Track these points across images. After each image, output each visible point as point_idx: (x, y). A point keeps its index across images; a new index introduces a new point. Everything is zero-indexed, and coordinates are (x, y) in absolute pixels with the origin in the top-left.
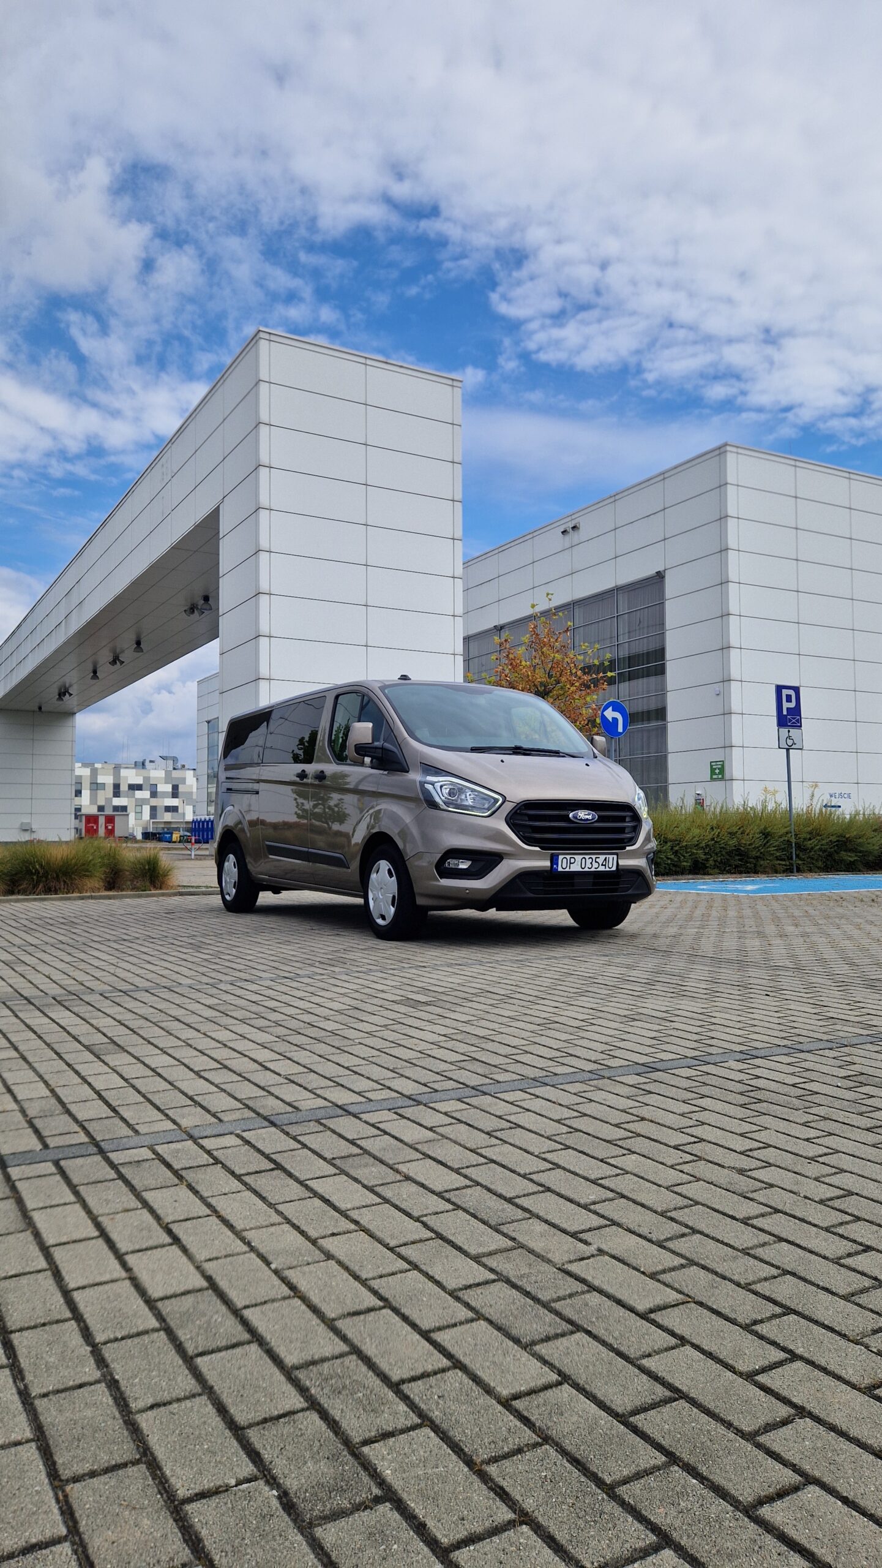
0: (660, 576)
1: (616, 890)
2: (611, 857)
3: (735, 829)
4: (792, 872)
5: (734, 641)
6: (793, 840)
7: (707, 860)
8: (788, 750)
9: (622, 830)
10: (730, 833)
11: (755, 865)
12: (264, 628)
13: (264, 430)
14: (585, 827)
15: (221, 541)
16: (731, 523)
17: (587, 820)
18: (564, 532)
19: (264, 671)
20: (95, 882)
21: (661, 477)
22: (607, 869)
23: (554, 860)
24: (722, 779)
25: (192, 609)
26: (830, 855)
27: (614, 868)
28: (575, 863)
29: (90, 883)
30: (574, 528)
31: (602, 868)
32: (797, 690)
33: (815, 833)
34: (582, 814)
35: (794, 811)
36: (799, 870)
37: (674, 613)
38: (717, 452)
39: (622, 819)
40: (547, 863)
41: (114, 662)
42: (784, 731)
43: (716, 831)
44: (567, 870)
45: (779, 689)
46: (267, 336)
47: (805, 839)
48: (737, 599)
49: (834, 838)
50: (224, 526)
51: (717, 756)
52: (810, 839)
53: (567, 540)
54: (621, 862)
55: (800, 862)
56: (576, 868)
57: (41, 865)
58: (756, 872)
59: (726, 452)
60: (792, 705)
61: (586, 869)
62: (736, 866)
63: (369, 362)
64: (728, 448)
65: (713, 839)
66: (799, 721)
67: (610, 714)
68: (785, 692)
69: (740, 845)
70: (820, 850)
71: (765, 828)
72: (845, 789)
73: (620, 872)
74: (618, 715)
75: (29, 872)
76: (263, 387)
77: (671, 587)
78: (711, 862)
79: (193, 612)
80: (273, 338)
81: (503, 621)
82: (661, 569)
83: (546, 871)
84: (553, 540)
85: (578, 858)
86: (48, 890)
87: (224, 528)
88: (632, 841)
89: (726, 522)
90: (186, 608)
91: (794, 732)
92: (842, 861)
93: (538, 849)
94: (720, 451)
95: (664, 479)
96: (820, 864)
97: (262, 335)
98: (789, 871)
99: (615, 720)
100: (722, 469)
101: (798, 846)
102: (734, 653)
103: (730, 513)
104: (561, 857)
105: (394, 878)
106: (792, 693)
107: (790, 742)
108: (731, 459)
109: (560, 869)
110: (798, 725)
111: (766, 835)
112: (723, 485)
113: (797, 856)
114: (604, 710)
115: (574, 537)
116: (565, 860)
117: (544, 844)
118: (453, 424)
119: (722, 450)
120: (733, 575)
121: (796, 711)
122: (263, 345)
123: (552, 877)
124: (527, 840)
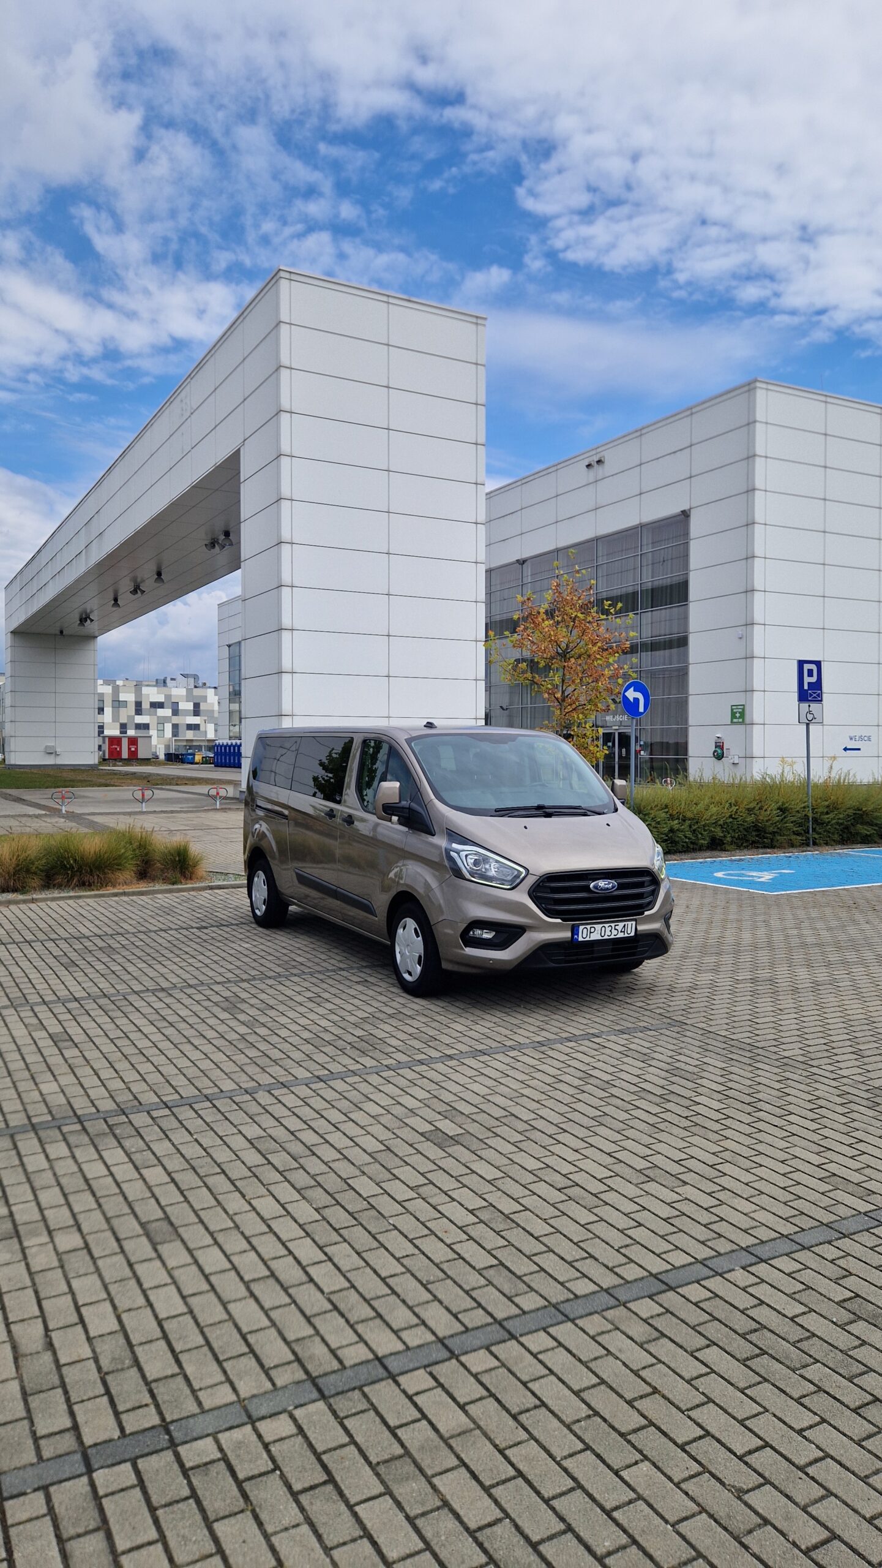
0: (685, 514)
1: (634, 954)
2: (630, 923)
3: (752, 805)
4: (808, 845)
5: (758, 584)
6: (810, 815)
7: (725, 836)
8: (808, 725)
9: (640, 896)
10: (748, 810)
11: (772, 840)
12: (286, 578)
13: (284, 374)
14: (607, 897)
15: (242, 486)
16: (759, 463)
17: (607, 888)
18: (589, 466)
19: (286, 622)
20: (128, 874)
21: (689, 412)
22: (626, 935)
23: (574, 930)
24: (743, 723)
25: (213, 544)
26: (847, 828)
27: (633, 934)
28: (594, 932)
29: (122, 876)
30: (599, 462)
31: (621, 935)
32: (818, 664)
33: (832, 808)
35: (812, 784)
36: (815, 844)
37: (698, 554)
38: (746, 388)
39: (641, 885)
40: (568, 934)
41: (134, 592)
42: (805, 706)
43: (734, 808)
44: (587, 939)
45: (801, 663)
46: (287, 275)
47: (822, 813)
48: (762, 541)
49: (850, 812)
50: (246, 469)
51: (739, 699)
52: (827, 813)
53: (591, 475)
54: (640, 928)
55: (817, 836)
56: (596, 936)
57: (75, 860)
58: (772, 847)
59: (755, 388)
60: (814, 679)
61: (606, 937)
62: (753, 842)
63: (391, 300)
64: (758, 384)
65: (731, 816)
66: (820, 695)
67: (631, 694)
68: (806, 667)
69: (757, 820)
70: (837, 823)
71: (783, 804)
72: (864, 732)
73: (639, 937)
74: (639, 695)
75: (64, 867)
76: (284, 328)
77: (696, 526)
78: (729, 839)
79: (214, 547)
80: (293, 277)
81: (525, 556)
82: (686, 507)
83: (567, 942)
84: (577, 473)
85: (598, 927)
86: (84, 885)
87: (244, 473)
88: (650, 905)
89: (754, 462)
90: (207, 542)
91: (814, 706)
92: (857, 834)
93: (559, 921)
94: (749, 387)
95: (692, 414)
96: (836, 837)
97: (282, 274)
98: (805, 844)
99: (636, 700)
100: (751, 408)
101: (815, 820)
102: (758, 597)
103: (758, 452)
104: (581, 928)
105: (420, 938)
106: (814, 667)
107: (810, 717)
108: (760, 395)
109: (580, 939)
110: (819, 699)
111: (783, 810)
112: (751, 423)
113: (814, 830)
114: (626, 690)
115: (599, 471)
116: (585, 930)
117: (565, 916)
118: (477, 364)
119: (752, 386)
120: (759, 517)
121: (818, 685)
122: (284, 285)
123: (572, 946)
124: (549, 913)
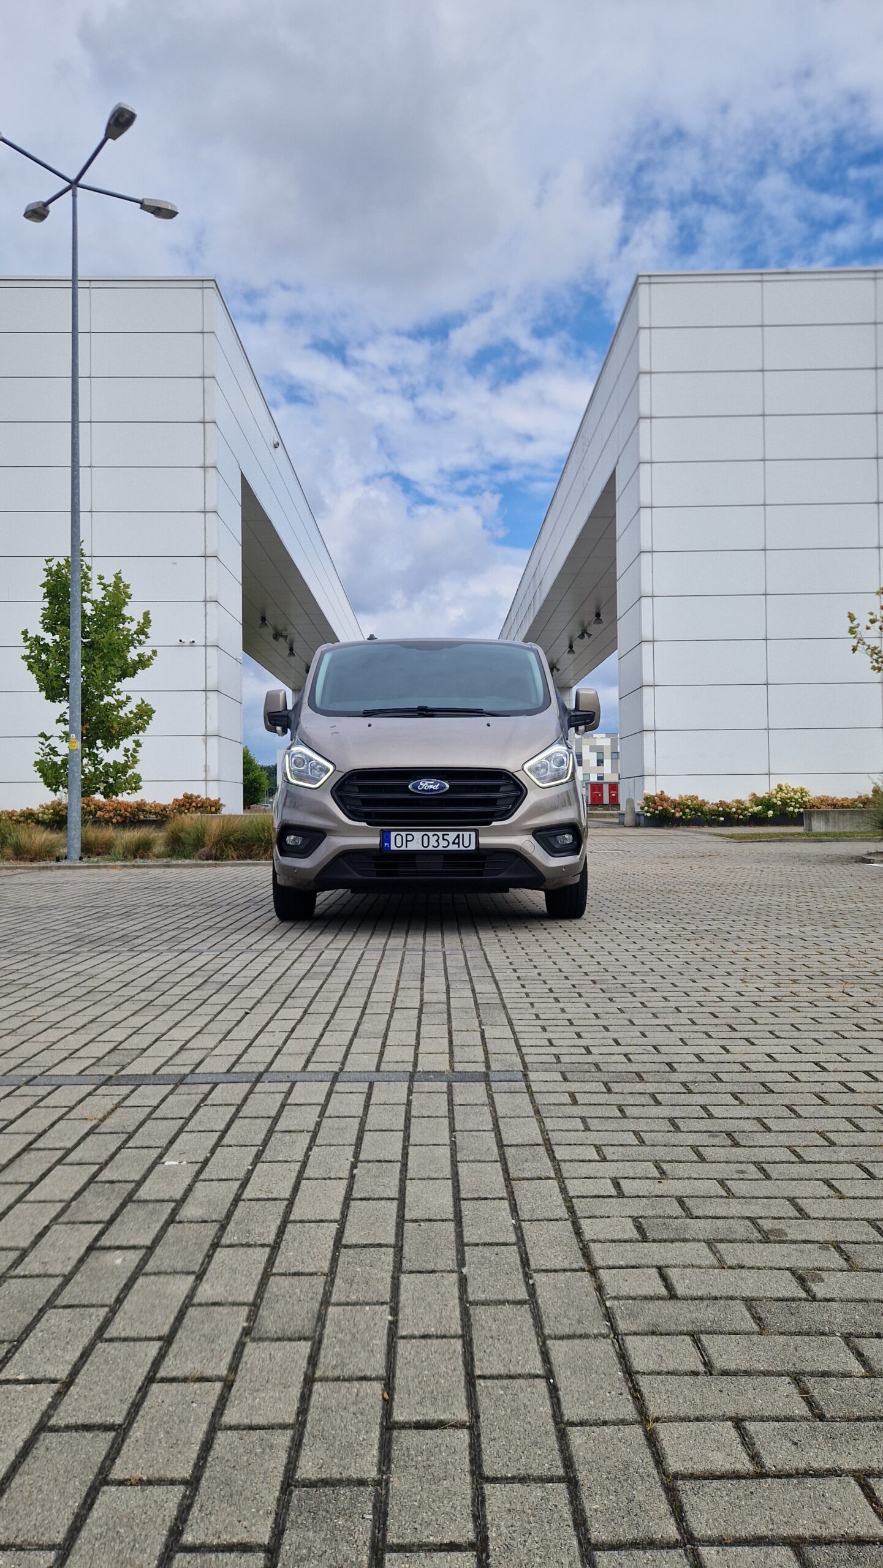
1: (480, 874)
2: (466, 834)
9: (489, 802)
14: (429, 799)
17: (432, 790)
22: (462, 848)
23: (385, 837)
27: (473, 847)
28: (413, 840)
31: (454, 847)
34: (425, 784)
39: (496, 789)
40: (377, 841)
44: (403, 848)
54: (484, 840)
56: (415, 846)
61: (430, 848)
73: (482, 852)
83: (374, 850)
85: (418, 835)
88: (506, 814)
93: (365, 824)
104: (393, 834)
109: (393, 847)
116: (399, 838)
117: (372, 819)
123: (382, 857)
124: (352, 815)
